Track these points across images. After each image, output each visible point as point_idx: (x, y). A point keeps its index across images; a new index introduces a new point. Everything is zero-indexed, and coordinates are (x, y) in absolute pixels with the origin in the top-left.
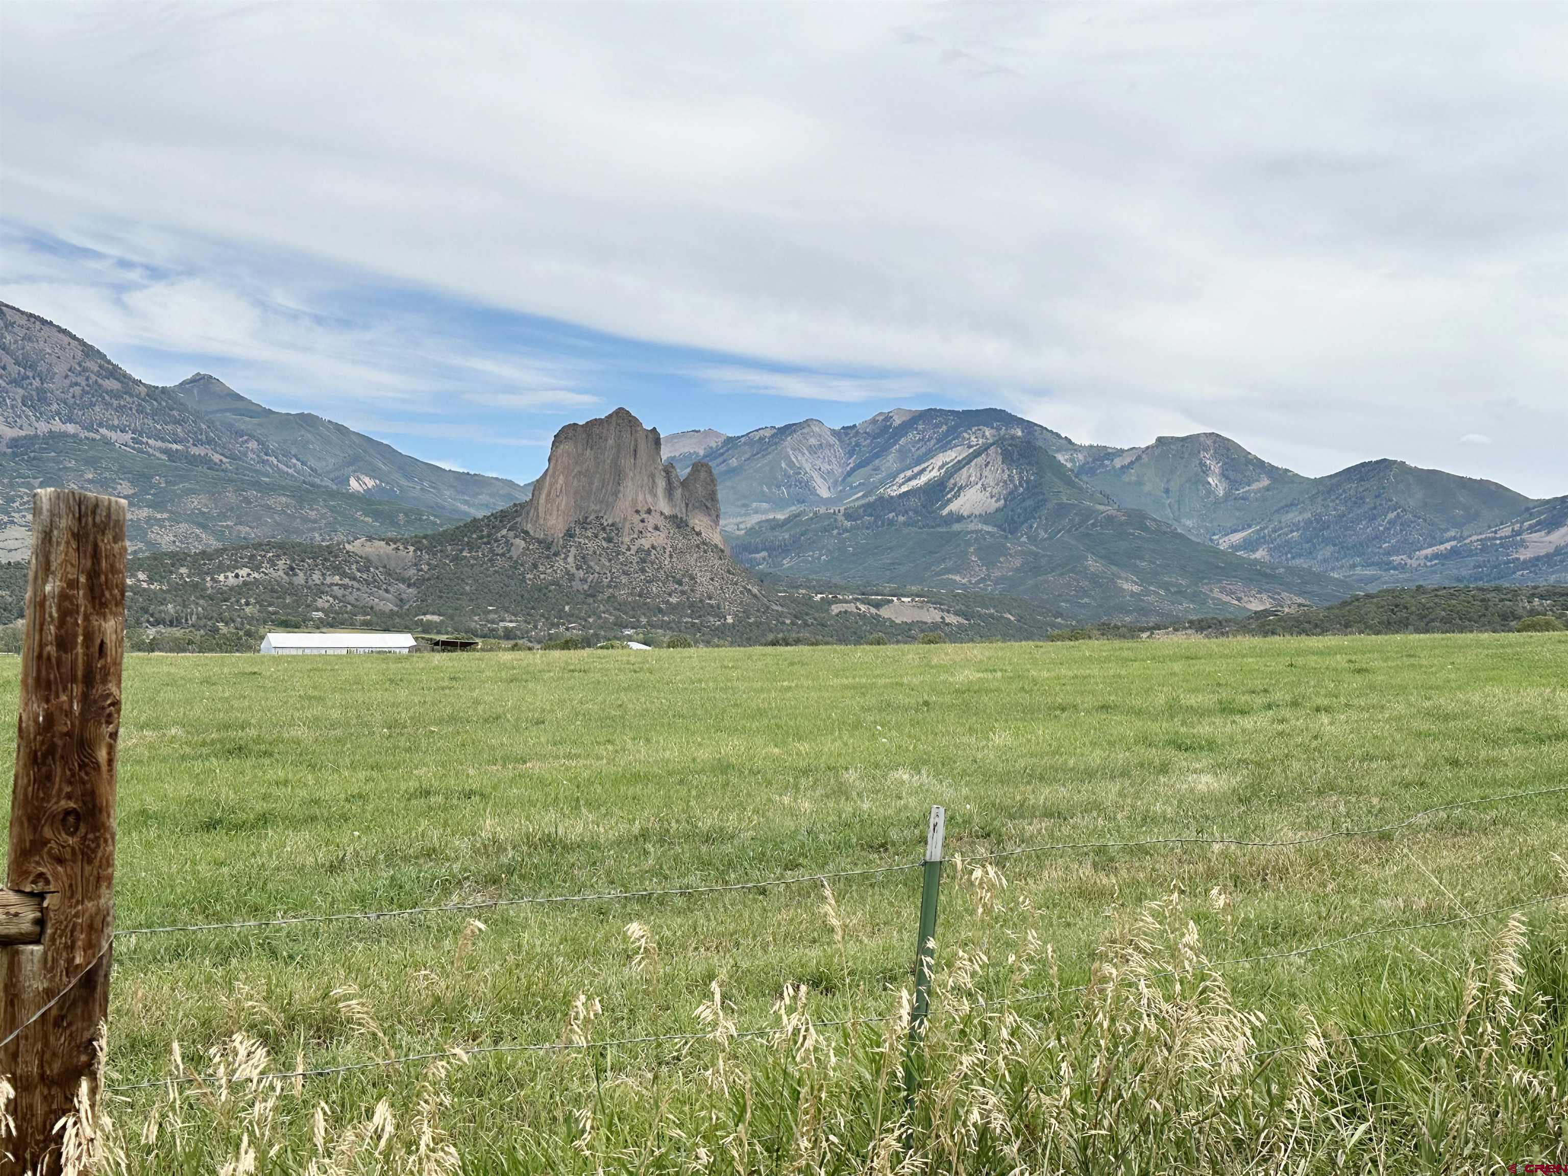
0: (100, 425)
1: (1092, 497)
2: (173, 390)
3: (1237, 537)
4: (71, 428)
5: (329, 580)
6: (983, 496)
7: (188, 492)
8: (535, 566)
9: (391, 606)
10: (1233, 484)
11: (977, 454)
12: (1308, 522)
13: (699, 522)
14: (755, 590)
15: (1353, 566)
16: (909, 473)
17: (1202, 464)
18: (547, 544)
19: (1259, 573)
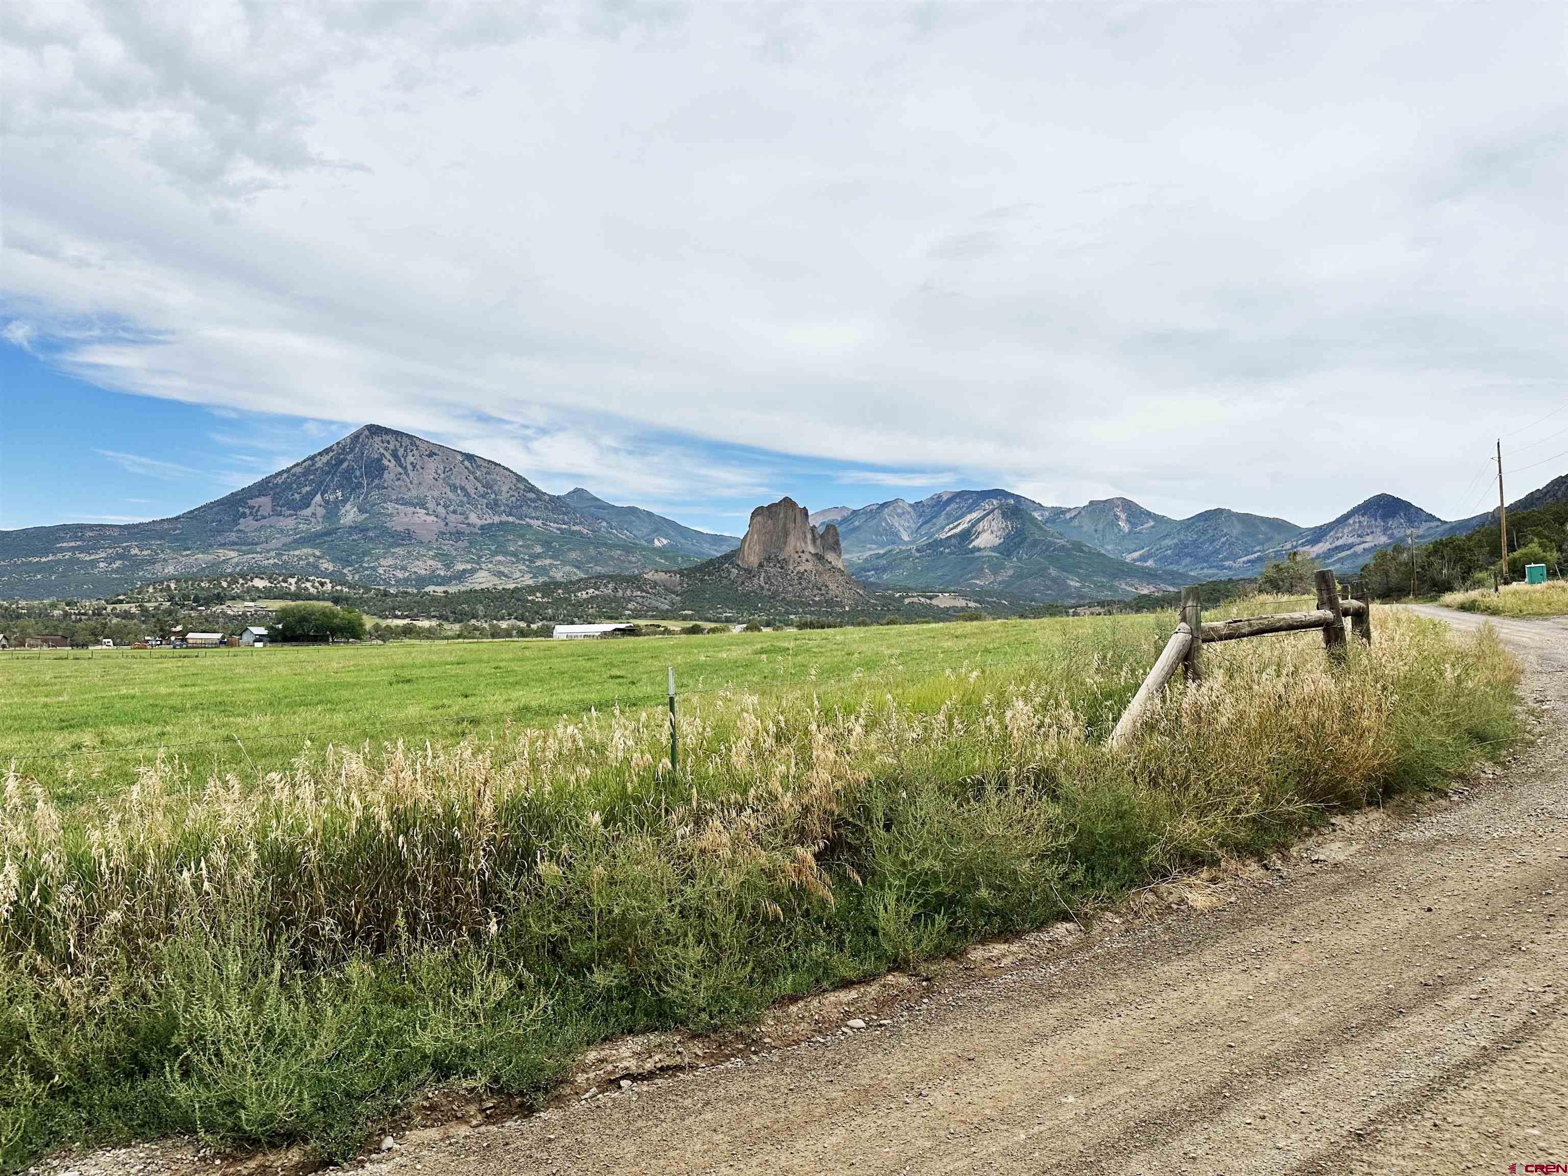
0: (526, 517)
1: (1052, 536)
2: (564, 497)
3: (1136, 555)
4: (511, 519)
5: (635, 594)
6: (992, 537)
7: (569, 550)
8: (743, 583)
9: (667, 607)
10: (1133, 525)
11: (988, 514)
12: (1176, 545)
13: (830, 556)
14: (861, 592)
15: (1202, 568)
16: (951, 526)
17: (1115, 515)
18: (748, 571)
19: (1147, 573)
